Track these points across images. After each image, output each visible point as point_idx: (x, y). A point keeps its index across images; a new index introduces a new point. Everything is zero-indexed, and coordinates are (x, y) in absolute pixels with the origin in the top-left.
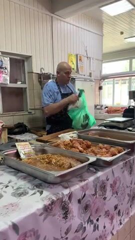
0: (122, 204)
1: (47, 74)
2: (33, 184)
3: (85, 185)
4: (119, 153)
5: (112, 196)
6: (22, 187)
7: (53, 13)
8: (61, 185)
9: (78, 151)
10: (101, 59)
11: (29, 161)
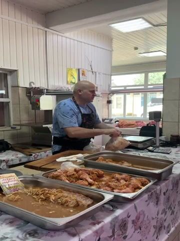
0: (146, 238)
1: (38, 88)
2: (25, 232)
3: (99, 229)
4: (143, 185)
5: (134, 232)
6: (8, 236)
7: (48, 28)
8: (66, 231)
9: (87, 183)
10: (110, 74)
11: (17, 197)
